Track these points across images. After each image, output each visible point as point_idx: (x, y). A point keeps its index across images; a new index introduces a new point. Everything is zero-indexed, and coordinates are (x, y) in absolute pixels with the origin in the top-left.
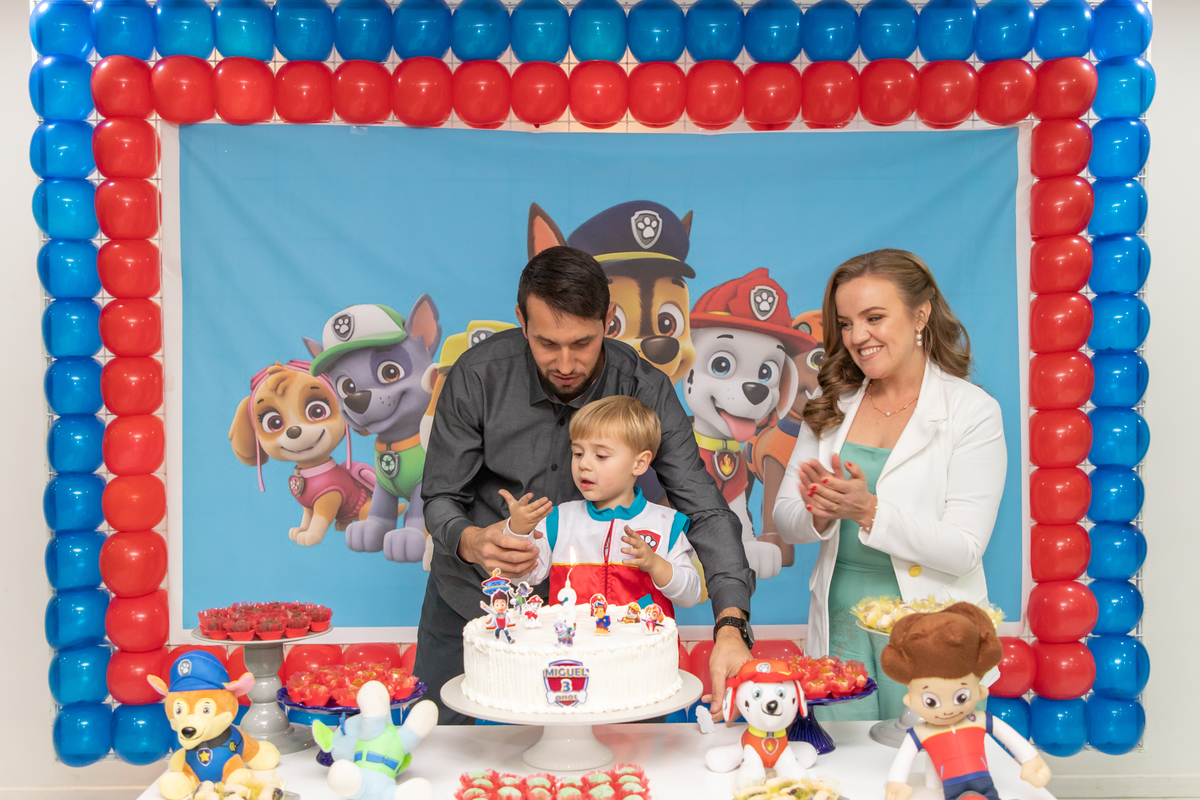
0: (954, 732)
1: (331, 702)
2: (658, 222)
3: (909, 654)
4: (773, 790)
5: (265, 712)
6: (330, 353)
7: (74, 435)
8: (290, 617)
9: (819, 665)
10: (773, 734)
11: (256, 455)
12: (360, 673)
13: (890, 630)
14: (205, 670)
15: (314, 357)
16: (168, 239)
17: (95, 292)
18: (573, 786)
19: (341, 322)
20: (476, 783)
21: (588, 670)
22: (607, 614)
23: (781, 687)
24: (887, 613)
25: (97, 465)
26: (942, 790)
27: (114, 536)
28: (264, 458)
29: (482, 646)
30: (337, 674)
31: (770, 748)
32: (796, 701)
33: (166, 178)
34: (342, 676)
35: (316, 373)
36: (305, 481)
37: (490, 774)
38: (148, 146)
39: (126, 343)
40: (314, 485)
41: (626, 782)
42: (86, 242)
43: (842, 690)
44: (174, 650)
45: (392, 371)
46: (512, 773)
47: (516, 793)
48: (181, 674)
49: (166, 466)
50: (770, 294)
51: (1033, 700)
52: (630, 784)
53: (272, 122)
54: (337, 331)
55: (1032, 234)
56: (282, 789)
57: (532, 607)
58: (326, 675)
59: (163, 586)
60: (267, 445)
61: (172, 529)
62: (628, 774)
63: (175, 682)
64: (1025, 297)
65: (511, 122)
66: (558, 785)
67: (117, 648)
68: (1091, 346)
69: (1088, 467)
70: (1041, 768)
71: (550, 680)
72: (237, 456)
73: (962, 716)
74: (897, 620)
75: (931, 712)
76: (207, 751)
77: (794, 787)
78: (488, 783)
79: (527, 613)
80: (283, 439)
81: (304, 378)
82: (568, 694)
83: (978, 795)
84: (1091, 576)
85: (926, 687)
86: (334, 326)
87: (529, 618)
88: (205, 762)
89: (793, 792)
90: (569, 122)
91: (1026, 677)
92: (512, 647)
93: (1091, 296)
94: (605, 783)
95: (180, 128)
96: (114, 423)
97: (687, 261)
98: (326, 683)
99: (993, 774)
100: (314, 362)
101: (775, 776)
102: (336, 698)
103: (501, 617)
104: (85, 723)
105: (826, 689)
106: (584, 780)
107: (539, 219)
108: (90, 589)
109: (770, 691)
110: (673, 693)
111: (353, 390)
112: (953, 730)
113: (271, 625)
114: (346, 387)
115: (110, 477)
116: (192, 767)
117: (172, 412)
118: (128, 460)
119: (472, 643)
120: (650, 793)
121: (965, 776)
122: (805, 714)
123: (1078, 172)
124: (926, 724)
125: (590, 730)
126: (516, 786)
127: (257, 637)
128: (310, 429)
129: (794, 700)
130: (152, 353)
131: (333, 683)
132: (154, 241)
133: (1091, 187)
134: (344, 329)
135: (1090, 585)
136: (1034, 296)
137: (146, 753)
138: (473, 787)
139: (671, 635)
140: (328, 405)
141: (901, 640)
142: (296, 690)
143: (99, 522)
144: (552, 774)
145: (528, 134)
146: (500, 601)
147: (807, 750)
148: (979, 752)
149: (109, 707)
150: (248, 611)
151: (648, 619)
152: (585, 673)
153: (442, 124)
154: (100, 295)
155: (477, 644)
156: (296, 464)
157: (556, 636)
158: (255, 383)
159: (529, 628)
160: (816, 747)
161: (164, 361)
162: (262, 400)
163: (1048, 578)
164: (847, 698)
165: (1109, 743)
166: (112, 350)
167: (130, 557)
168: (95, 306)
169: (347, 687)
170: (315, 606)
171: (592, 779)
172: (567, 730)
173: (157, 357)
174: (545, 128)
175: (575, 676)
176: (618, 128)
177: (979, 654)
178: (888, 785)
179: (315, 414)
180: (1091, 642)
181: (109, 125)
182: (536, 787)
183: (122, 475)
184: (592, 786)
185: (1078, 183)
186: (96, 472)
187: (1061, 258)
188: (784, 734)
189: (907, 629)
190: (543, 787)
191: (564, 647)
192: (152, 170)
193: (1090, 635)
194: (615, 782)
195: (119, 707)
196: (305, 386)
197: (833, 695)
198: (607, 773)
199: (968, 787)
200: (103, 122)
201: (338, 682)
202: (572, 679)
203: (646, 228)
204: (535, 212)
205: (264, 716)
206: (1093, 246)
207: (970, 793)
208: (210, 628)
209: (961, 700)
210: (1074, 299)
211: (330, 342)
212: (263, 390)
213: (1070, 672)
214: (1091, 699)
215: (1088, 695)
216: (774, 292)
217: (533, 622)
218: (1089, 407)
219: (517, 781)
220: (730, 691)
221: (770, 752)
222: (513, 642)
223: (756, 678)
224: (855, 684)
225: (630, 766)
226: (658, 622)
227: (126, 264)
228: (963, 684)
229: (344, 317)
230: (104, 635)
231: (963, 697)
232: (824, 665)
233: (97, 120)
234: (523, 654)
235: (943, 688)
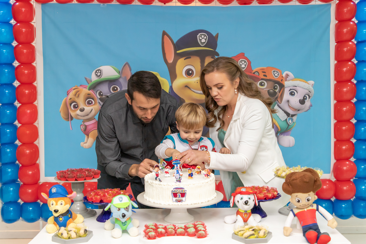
0: (306, 211)
1: (101, 201)
2: (207, 37)
3: (291, 185)
4: (247, 229)
5: (78, 205)
6: (94, 82)
7: (7, 111)
8: (87, 173)
9: (262, 189)
10: (247, 211)
11: (69, 118)
12: (110, 192)
13: (285, 177)
14: (60, 191)
15: (89, 84)
16: (38, 43)
17: (13, 62)
18: (182, 228)
19: (98, 72)
20: (150, 227)
21: (186, 191)
22: (192, 172)
23: (249, 196)
24: (284, 172)
25: (14, 121)
26: (302, 229)
27: (21, 145)
28: (72, 118)
29: (151, 183)
30: (103, 192)
31: (246, 216)
32: (254, 201)
33: (37, 22)
34: (105, 193)
35: (90, 89)
36: (86, 126)
37: (154, 224)
38: (31, 11)
39: (24, 79)
40: (89, 128)
41: (199, 227)
42: (10, 44)
43: (269, 197)
44: (42, 184)
45: (115, 89)
46: (162, 224)
47: (163, 231)
48: (53, 192)
49: (38, 121)
50: (245, 62)
51: (334, 200)
52: (200, 227)
53: (73, 3)
54: (97, 75)
55: (335, 41)
56: (87, 229)
57: (167, 170)
58: (99, 192)
59: (38, 162)
60: (73, 114)
61: (41, 143)
62: (199, 224)
63: (50, 195)
64: (333, 62)
65: (156, 2)
66: (177, 228)
67: (22, 183)
68: (356, 79)
69: (354, 121)
70: (334, 222)
71: (174, 194)
72: (63, 118)
73: (308, 205)
74: (287, 174)
75: (298, 204)
76: (61, 217)
77: (254, 228)
78: (154, 227)
79: (165, 172)
80: (78, 112)
81: (85, 91)
82: (179, 198)
83: (313, 231)
84: (355, 158)
85: (297, 196)
86: (95, 73)
87: (166, 173)
88: (61, 221)
89: (253, 230)
90: (176, 2)
91: (332, 193)
92: (161, 183)
93: (356, 62)
94: (192, 227)
95: (42, 5)
96: (20, 107)
97: (217, 50)
98: (100, 195)
99: (318, 224)
100: (89, 86)
101: (247, 225)
102: (103, 200)
103: (157, 173)
104: (11, 209)
105: (264, 197)
106: (185, 226)
107: (165, 36)
108: (13, 163)
109: (246, 197)
110: (214, 198)
111: (102, 95)
112: (306, 210)
113: (81, 176)
114: (100, 94)
115: (19, 125)
116: (57, 223)
117: (40, 103)
118: (25, 119)
119: (148, 182)
120: (207, 230)
121: (309, 225)
122: (257, 205)
123: (352, 19)
124: (297, 208)
125: (186, 210)
126: (163, 228)
127: (76, 180)
128: (87, 109)
129: (253, 200)
130: (33, 83)
131: (102, 195)
132: (33, 44)
133: (356, 24)
134: (99, 74)
135: (354, 161)
136: (336, 62)
137: (32, 219)
138: (149, 228)
139: (213, 179)
140: (94, 100)
141: (289, 181)
142: (90, 197)
143: (15, 140)
144: (174, 224)
145: (162, 6)
146: (157, 168)
147: (258, 217)
148: (314, 217)
149: (19, 203)
150: (72, 171)
151: (205, 173)
152: (185, 191)
153: (132, 3)
154: (15, 62)
155: (149, 182)
156: (83, 120)
157: (175, 179)
158: (68, 93)
159: (166, 177)
160: (261, 216)
161: (37, 85)
162: (71, 99)
163: (340, 158)
164: (271, 200)
165: (360, 215)
166: (19, 81)
167: (26, 152)
168: (13, 66)
169: (107, 196)
170: (95, 170)
171: (187, 226)
172: (179, 210)
173: (35, 84)
174: (167, 4)
175: (182, 192)
176: (193, 4)
177: (314, 185)
178: (284, 228)
179: (89, 103)
180: (354, 180)
181: (17, 4)
182: (169, 228)
183: (23, 124)
184: (188, 228)
185: (352, 23)
186: (15, 123)
187: (345, 49)
188: (250, 211)
189: (291, 177)
190: (172, 228)
191: (178, 183)
192: (32, 19)
193: (354, 178)
194: (195, 227)
195: (23, 203)
196: (86, 94)
197: (266, 199)
198: (192, 224)
199: (310, 229)
200: (16, 3)
201: (103, 195)
202: (181, 193)
203: (202, 39)
204: (164, 33)
205: (78, 206)
206: (356, 45)
207: (311, 230)
208: (61, 177)
209: (308, 200)
210: (350, 63)
211: (94, 78)
212: (71, 95)
213: (346, 191)
214: (354, 200)
215: (353, 199)
216: (246, 61)
217: (167, 175)
218: (354, 100)
219: (163, 227)
220: (232, 197)
221: (246, 217)
222: (161, 181)
223: (241, 193)
224: (274, 195)
225: (200, 222)
226: (209, 175)
227: (24, 52)
228: (309, 195)
229: (99, 70)
230: (18, 179)
231: (309, 199)
232: (263, 189)
233: (13, 2)
234: (165, 185)
235: (302, 196)
